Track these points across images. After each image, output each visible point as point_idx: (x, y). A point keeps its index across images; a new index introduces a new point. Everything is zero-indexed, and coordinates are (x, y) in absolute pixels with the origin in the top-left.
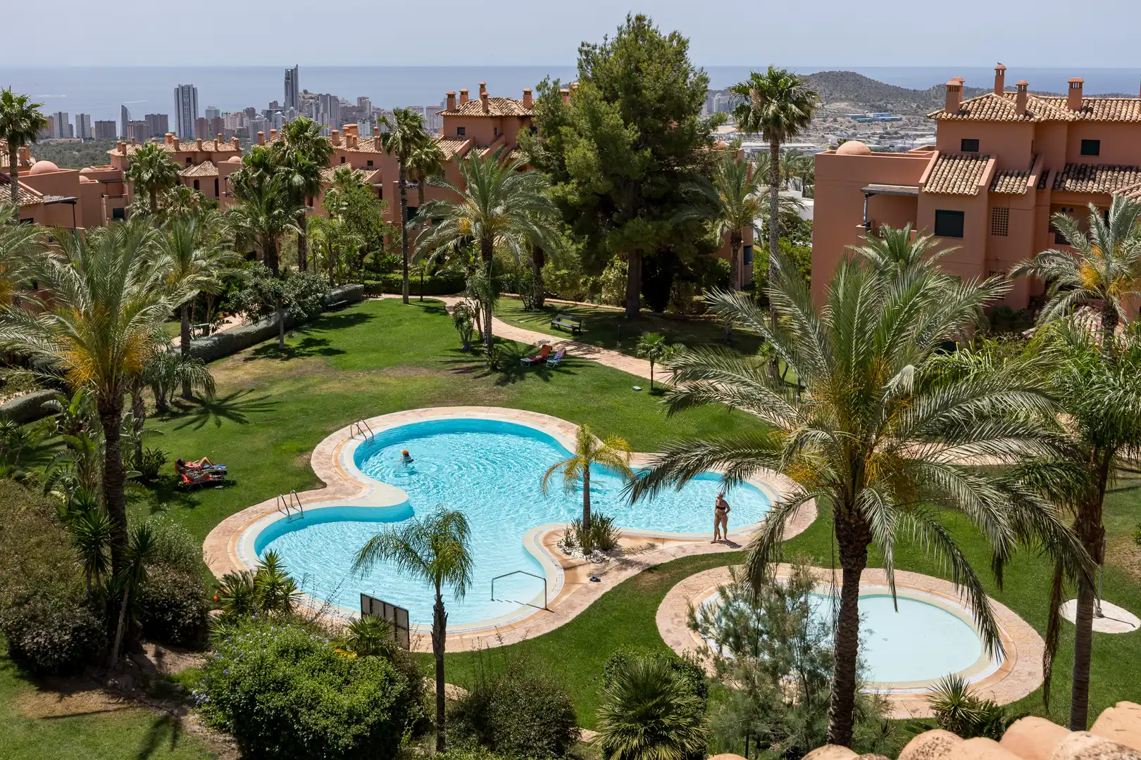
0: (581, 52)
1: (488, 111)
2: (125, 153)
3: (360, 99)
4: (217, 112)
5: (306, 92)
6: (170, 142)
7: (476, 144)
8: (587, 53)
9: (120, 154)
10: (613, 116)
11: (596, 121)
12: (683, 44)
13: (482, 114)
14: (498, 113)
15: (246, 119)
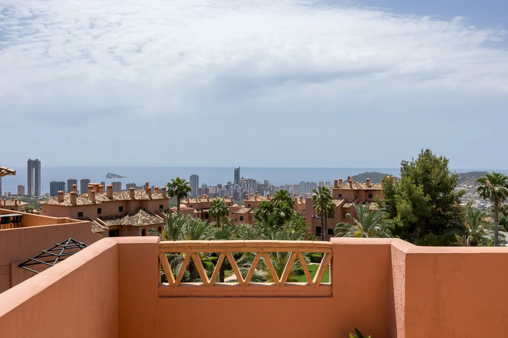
0: (402, 164)
1: (352, 188)
2: (188, 202)
3: (265, 181)
4: (206, 186)
5: (243, 178)
6: (205, 198)
7: (346, 201)
8: (404, 165)
9: (187, 202)
10: (419, 190)
11: (410, 193)
12: (446, 161)
13: (349, 188)
14: (356, 189)
15: (218, 189)
